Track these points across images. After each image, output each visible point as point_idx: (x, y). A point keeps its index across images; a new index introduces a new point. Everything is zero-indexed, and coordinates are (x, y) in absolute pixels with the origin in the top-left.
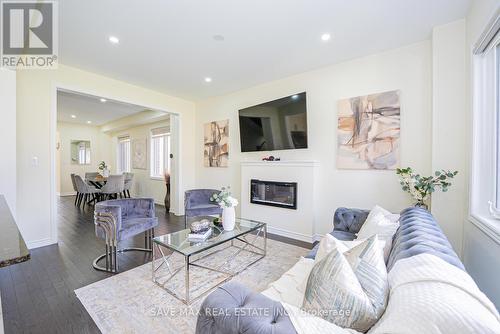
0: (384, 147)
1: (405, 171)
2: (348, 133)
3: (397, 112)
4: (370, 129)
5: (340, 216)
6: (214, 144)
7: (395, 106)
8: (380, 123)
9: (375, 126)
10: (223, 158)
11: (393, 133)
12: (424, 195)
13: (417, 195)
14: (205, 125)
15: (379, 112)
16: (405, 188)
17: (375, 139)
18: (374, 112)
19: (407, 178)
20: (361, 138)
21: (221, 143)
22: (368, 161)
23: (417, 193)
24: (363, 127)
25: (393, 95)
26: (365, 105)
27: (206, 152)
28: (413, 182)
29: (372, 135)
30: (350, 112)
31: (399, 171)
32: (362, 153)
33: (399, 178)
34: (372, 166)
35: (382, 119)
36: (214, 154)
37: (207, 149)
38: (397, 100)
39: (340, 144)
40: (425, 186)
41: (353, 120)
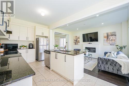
0: (113, 41)
1: (117, 46)
2: (106, 39)
3: (115, 35)
4: (110, 38)
5: (106, 53)
6: (76, 40)
7: (115, 34)
8: (112, 37)
9: (111, 38)
10: (78, 43)
11: (115, 39)
12: (121, 49)
13: (120, 50)
14: (74, 37)
15: (112, 35)
16: (117, 48)
17: (111, 40)
18: (111, 35)
19: (118, 47)
20: (109, 40)
21: (78, 40)
22: (110, 44)
23: (120, 49)
24: (109, 38)
25: (115, 32)
26: (109, 34)
27: (74, 42)
28: (119, 47)
29: (110, 39)
30: (106, 35)
31: (116, 46)
32: (109, 42)
33: (116, 47)
34: (111, 45)
35: (112, 36)
36: (76, 42)
37: (75, 41)
38: (115, 33)
39: (104, 41)
40: (121, 48)
41: (107, 37)
